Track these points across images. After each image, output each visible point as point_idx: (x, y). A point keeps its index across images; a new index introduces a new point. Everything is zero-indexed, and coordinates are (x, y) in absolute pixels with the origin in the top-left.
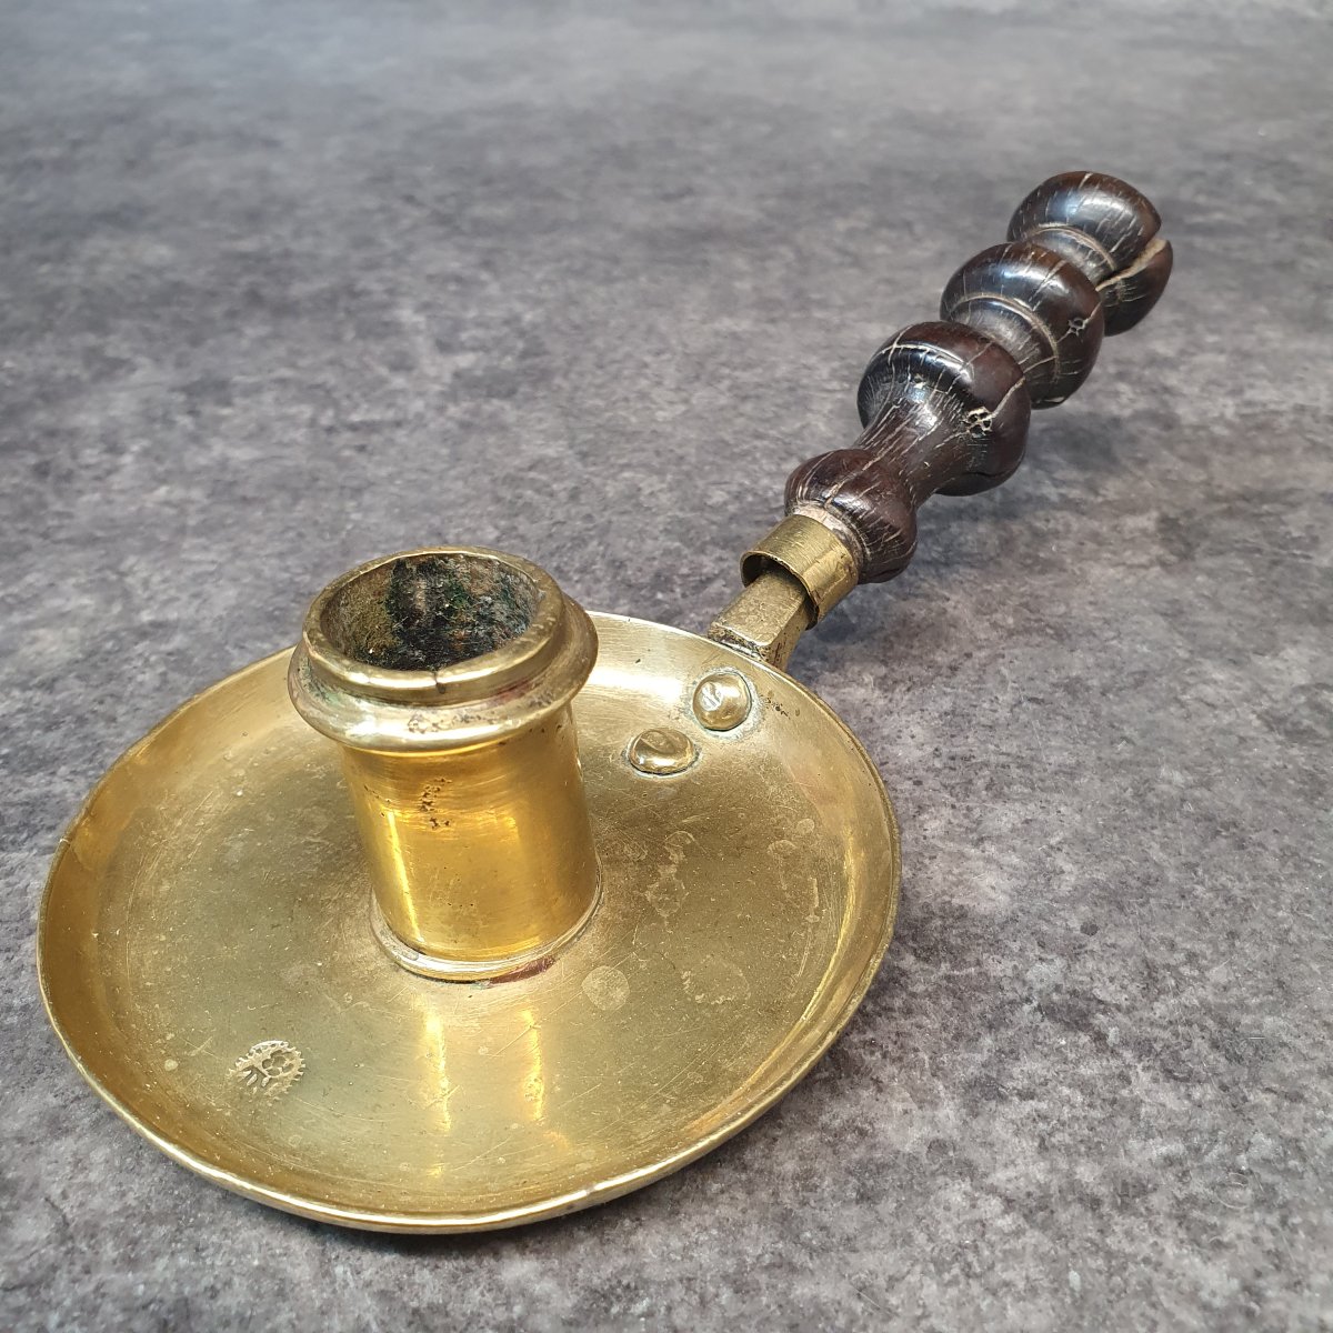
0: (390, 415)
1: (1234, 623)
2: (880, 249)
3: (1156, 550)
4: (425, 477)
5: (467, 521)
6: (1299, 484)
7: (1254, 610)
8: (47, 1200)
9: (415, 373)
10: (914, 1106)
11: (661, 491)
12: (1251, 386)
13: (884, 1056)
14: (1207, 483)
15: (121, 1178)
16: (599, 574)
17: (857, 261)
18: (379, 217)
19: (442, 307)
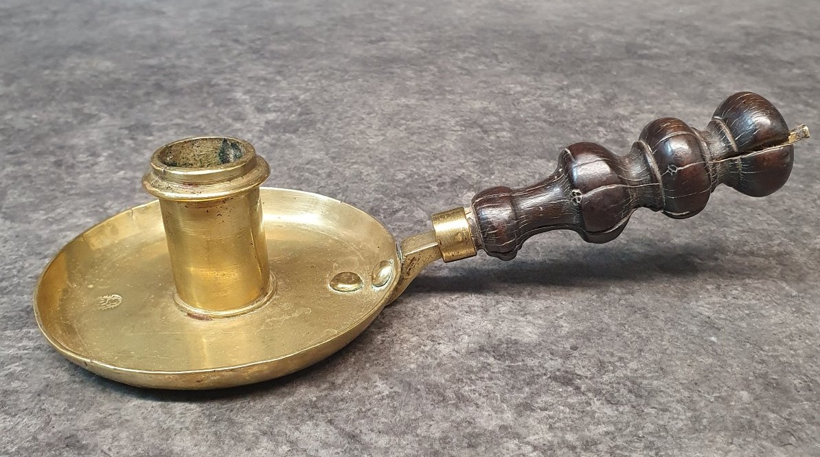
1: (649, 229)
2: (481, 67)
7: (660, 224)
8: (102, 451)
9: (246, 122)
10: (493, 413)
11: (372, 173)
13: (480, 395)
15: (135, 443)
17: (469, 73)
18: (221, 49)
19: (258, 92)
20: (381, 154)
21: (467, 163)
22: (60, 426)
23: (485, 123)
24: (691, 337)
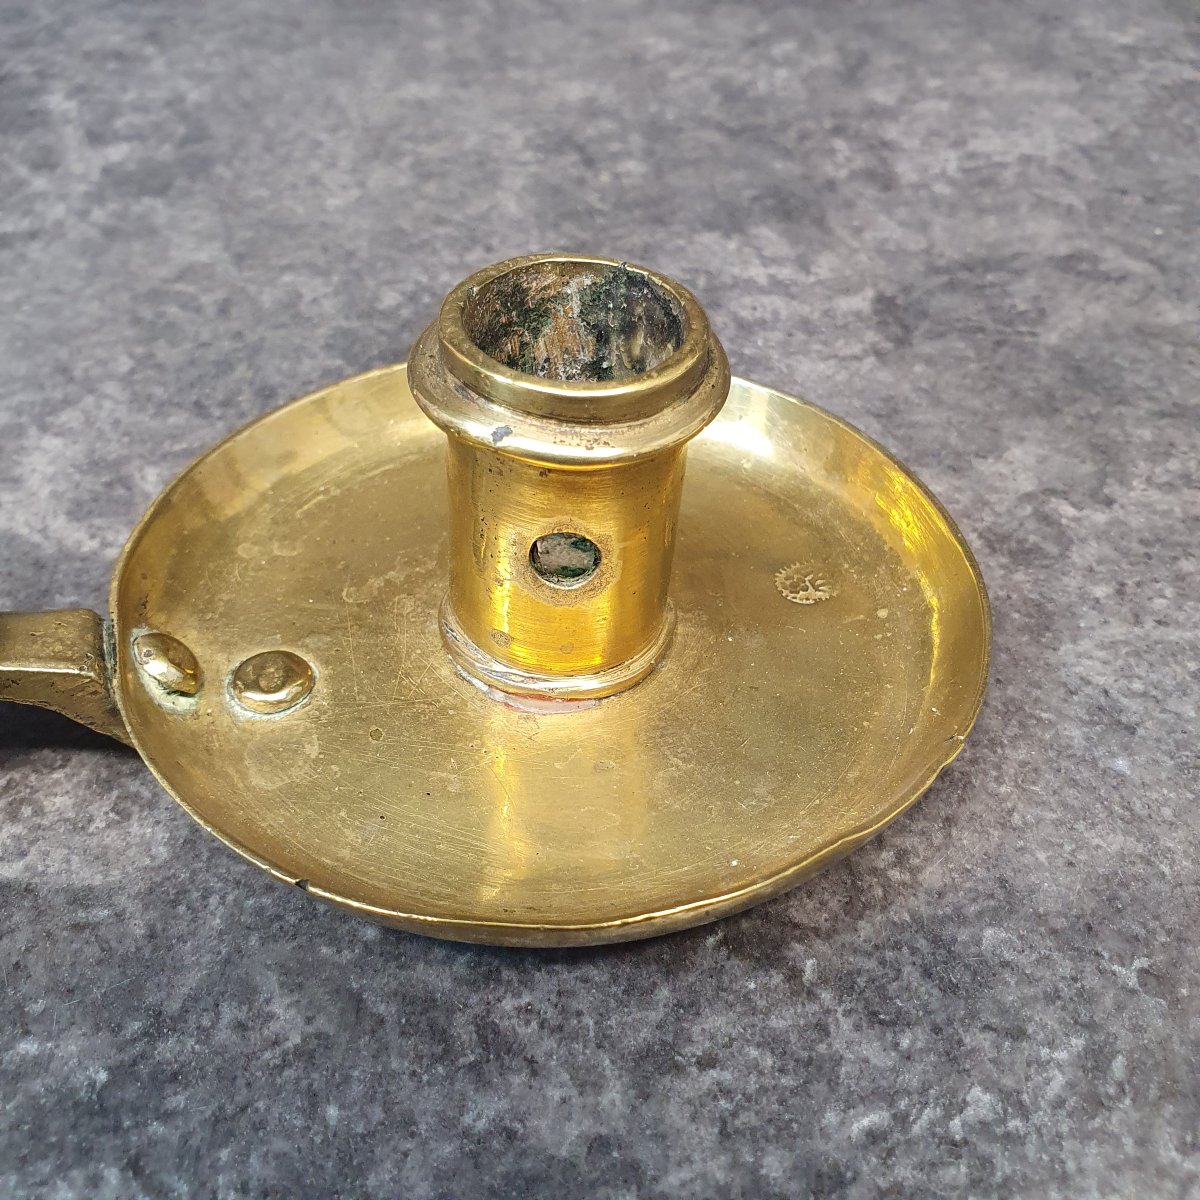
0: (25, 224)
1: (954, 421)
3: (871, 336)
4: (57, 299)
5: (98, 351)
6: (1024, 247)
7: (976, 403)
9: (60, 171)
10: (574, 1092)
11: (325, 296)
12: (975, 136)
13: (542, 1026)
14: (928, 252)
19: (98, 90)
20: (350, 239)
23: (589, 139)
24: (1069, 764)
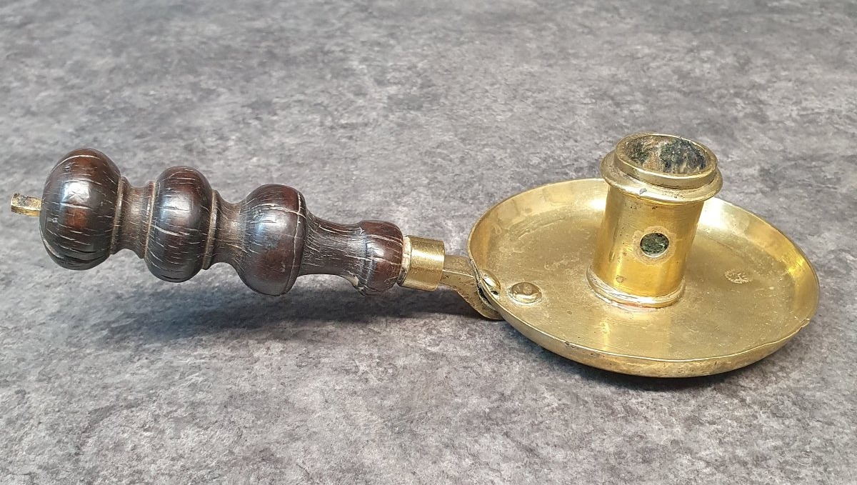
0: (360, 120)
1: (799, 221)
2: (603, 24)
3: (759, 185)
4: (386, 152)
5: (411, 174)
6: (830, 151)
7: (809, 215)
8: (297, 465)
9: (368, 97)
10: (663, 427)
11: (506, 157)
12: (806, 99)
13: (648, 408)
14: (784, 151)
15: (327, 456)
16: (482, 200)
17: (591, 31)
19: (374, 60)
20: (511, 134)
21: (603, 144)
22: (252, 439)
23: (615, 94)
24: (850, 344)
